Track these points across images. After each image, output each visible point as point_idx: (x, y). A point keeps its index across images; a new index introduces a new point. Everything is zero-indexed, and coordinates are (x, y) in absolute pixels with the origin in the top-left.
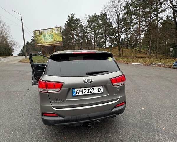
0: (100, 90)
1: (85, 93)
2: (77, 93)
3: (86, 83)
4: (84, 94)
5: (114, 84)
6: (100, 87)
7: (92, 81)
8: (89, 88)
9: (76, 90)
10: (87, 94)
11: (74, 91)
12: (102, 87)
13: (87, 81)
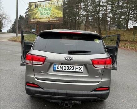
0: (80, 69)
1: (64, 69)
2: (57, 68)
5: (95, 65)
6: (80, 67)
7: (72, 59)
8: (69, 66)
9: (57, 65)
10: (67, 70)
12: (82, 67)
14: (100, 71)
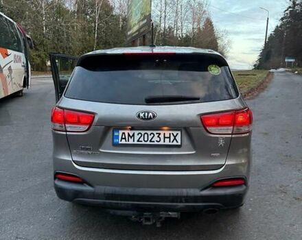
0: (175, 139)
1: (138, 141)
2: (122, 138)
3: (142, 118)
4: (136, 142)
5: (209, 129)
6: (175, 133)
7: (154, 116)
8: (149, 132)
9: (121, 132)
10: (143, 143)
11: (116, 134)
12: (179, 133)
13: (145, 116)
14: (221, 143)
